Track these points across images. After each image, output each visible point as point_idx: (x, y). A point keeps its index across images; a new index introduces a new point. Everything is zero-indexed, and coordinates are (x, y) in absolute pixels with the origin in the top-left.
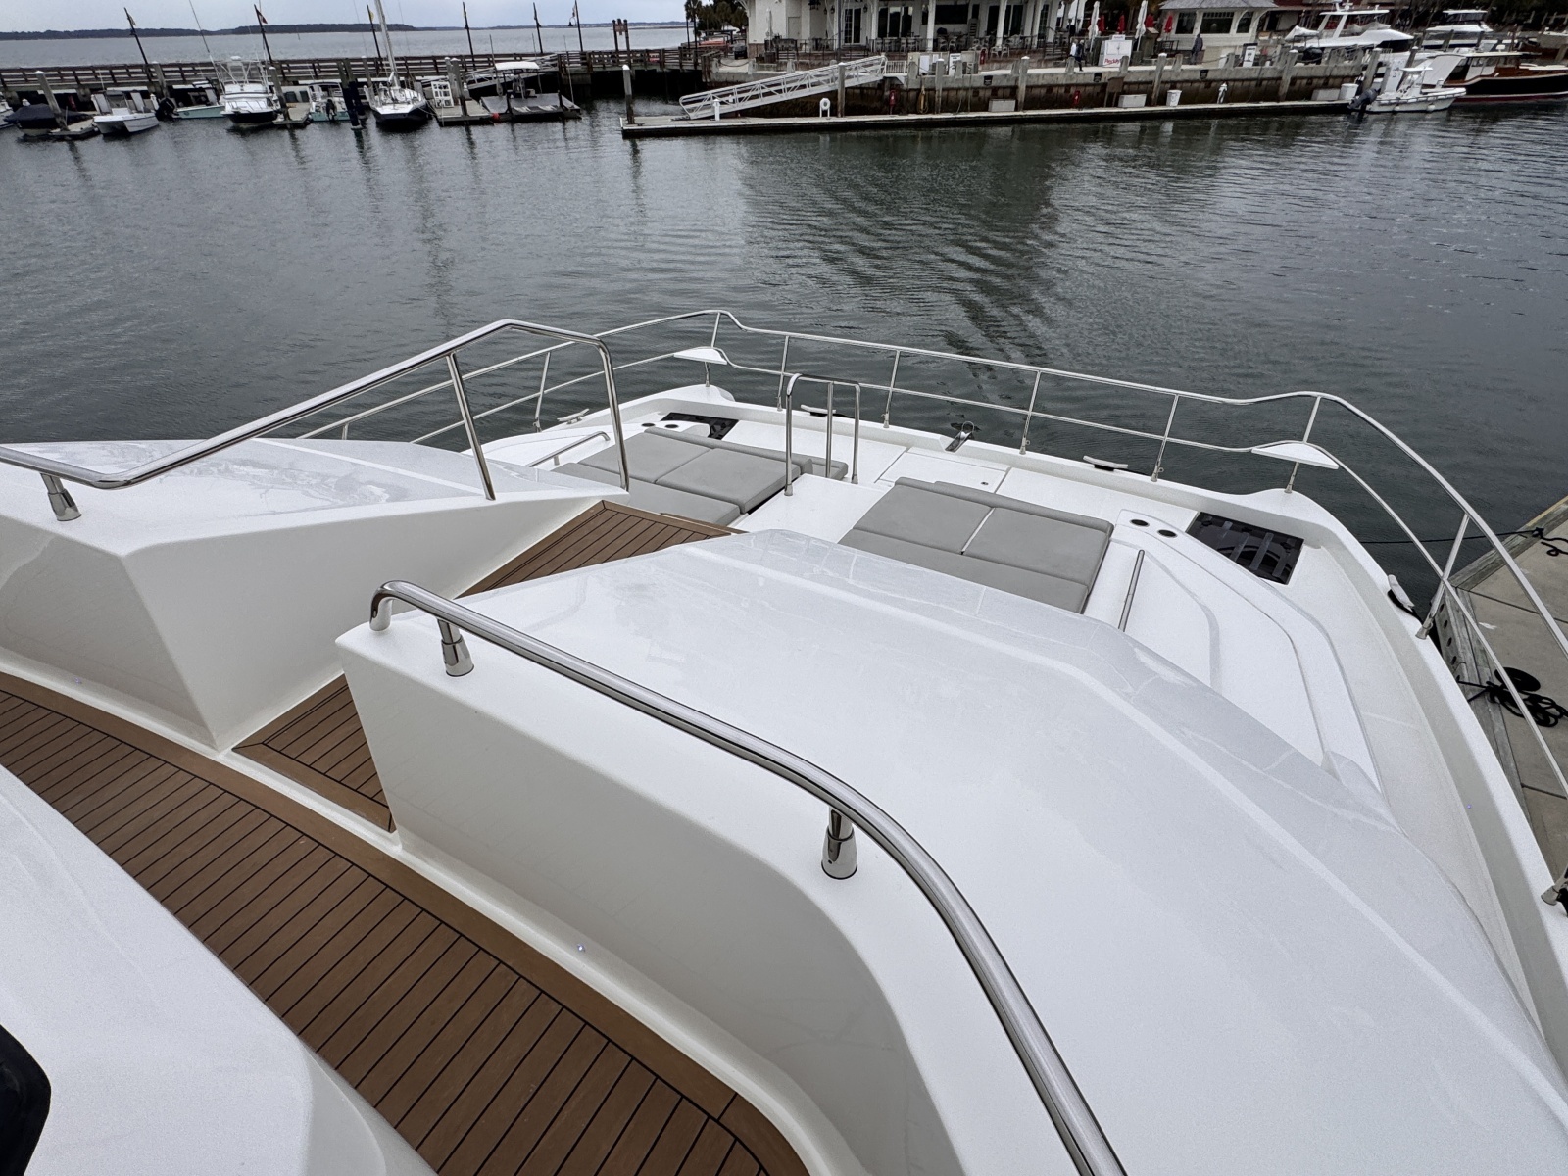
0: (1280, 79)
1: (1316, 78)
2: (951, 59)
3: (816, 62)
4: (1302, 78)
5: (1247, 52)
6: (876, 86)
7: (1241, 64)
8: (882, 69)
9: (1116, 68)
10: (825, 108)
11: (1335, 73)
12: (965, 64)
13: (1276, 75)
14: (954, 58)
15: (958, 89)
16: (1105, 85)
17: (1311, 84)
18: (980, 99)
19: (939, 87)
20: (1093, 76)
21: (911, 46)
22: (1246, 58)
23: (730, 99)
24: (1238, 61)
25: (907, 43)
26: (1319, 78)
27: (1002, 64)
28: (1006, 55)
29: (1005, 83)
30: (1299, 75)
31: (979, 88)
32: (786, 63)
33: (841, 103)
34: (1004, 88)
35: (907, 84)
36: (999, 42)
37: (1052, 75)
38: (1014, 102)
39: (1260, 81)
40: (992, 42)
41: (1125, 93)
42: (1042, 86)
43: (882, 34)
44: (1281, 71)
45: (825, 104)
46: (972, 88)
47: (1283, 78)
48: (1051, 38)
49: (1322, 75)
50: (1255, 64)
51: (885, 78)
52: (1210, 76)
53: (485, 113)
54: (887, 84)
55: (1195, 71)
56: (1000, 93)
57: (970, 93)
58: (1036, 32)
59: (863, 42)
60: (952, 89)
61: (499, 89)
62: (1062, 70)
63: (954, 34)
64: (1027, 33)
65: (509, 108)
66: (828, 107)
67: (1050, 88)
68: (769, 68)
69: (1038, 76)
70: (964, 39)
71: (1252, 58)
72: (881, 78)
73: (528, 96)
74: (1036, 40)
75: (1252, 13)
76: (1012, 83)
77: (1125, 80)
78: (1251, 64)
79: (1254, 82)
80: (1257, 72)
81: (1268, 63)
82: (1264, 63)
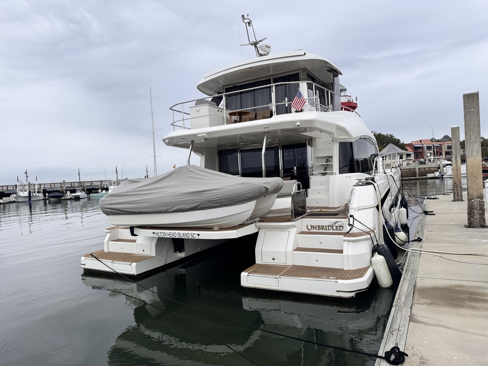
0: (415, 169)
1: (426, 168)
4: (422, 168)
5: (403, 163)
7: (403, 166)
11: (431, 166)
13: (414, 168)
17: (425, 169)
22: (404, 164)
26: (427, 168)
30: (421, 167)
39: (410, 169)
44: (415, 167)
47: (416, 168)
49: (427, 167)
50: (407, 165)
71: (405, 164)
75: (402, 155)
78: (406, 165)
79: (408, 170)
80: (408, 167)
81: (411, 165)
82: (409, 165)
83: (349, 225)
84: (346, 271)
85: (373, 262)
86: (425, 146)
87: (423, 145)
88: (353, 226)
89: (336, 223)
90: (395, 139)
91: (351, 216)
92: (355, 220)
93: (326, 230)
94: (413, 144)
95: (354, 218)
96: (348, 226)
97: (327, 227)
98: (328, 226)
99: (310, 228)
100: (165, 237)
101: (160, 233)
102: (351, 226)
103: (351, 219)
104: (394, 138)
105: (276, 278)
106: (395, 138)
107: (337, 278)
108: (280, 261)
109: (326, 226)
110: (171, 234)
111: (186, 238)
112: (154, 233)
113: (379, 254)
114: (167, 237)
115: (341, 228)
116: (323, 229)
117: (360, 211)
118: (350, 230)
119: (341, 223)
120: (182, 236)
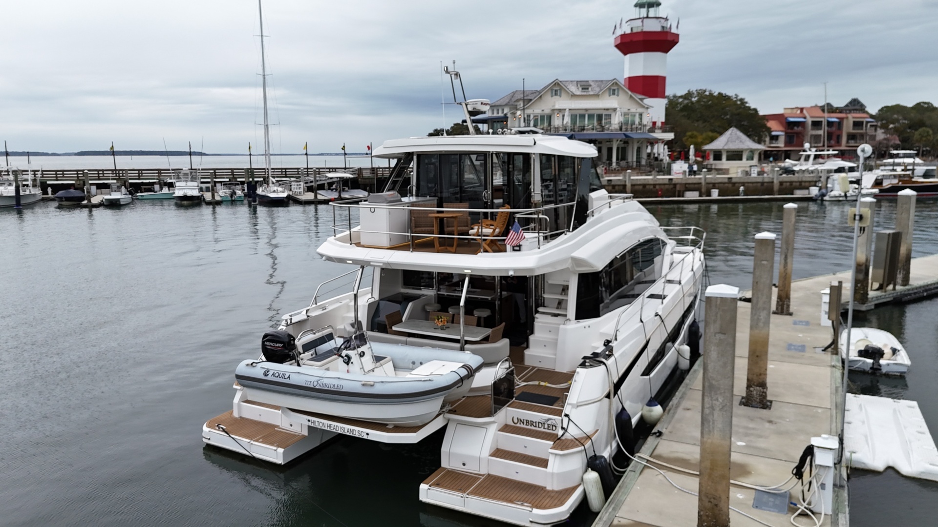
0: (773, 182)
1: (794, 182)
4: (786, 182)
5: (752, 169)
7: (750, 175)
9: (681, 176)
11: (804, 181)
13: (771, 180)
16: (675, 185)
17: (791, 185)
20: (668, 180)
22: (752, 172)
24: (747, 173)
26: (796, 182)
27: (617, 175)
28: (618, 170)
29: (619, 183)
30: (784, 181)
34: (619, 186)
36: (614, 164)
37: (645, 179)
39: (763, 183)
40: (610, 164)
41: (687, 190)
42: (640, 185)
44: (773, 179)
47: (775, 181)
48: (643, 162)
49: (797, 180)
50: (758, 175)
52: (734, 181)
53: (326, 198)
55: (725, 178)
56: (617, 188)
58: (635, 159)
62: (650, 177)
64: (630, 160)
65: (339, 196)
67: (644, 186)
69: (637, 180)
71: (756, 172)
74: (635, 164)
75: (754, 152)
76: (623, 183)
77: (687, 183)
78: (755, 175)
79: (759, 184)
80: (760, 179)
81: (765, 175)
82: (763, 175)
83: (563, 428)
84: (549, 491)
85: (584, 480)
86: (809, 120)
87: (805, 118)
88: (566, 431)
89: (548, 420)
90: (749, 108)
91: (566, 415)
92: (570, 422)
93: (536, 427)
94: (786, 116)
95: (569, 419)
96: (560, 429)
97: (537, 424)
98: (539, 423)
99: (516, 421)
100: (324, 428)
101: (317, 423)
102: (563, 431)
103: (566, 420)
104: (747, 105)
105: (462, 497)
106: (750, 105)
107: (532, 507)
108: (471, 468)
109: (536, 422)
110: (333, 426)
111: (351, 435)
112: (309, 421)
113: (592, 470)
114: (326, 429)
115: (554, 428)
116: (532, 425)
117: (579, 408)
118: (563, 435)
119: (554, 422)
120: (346, 431)
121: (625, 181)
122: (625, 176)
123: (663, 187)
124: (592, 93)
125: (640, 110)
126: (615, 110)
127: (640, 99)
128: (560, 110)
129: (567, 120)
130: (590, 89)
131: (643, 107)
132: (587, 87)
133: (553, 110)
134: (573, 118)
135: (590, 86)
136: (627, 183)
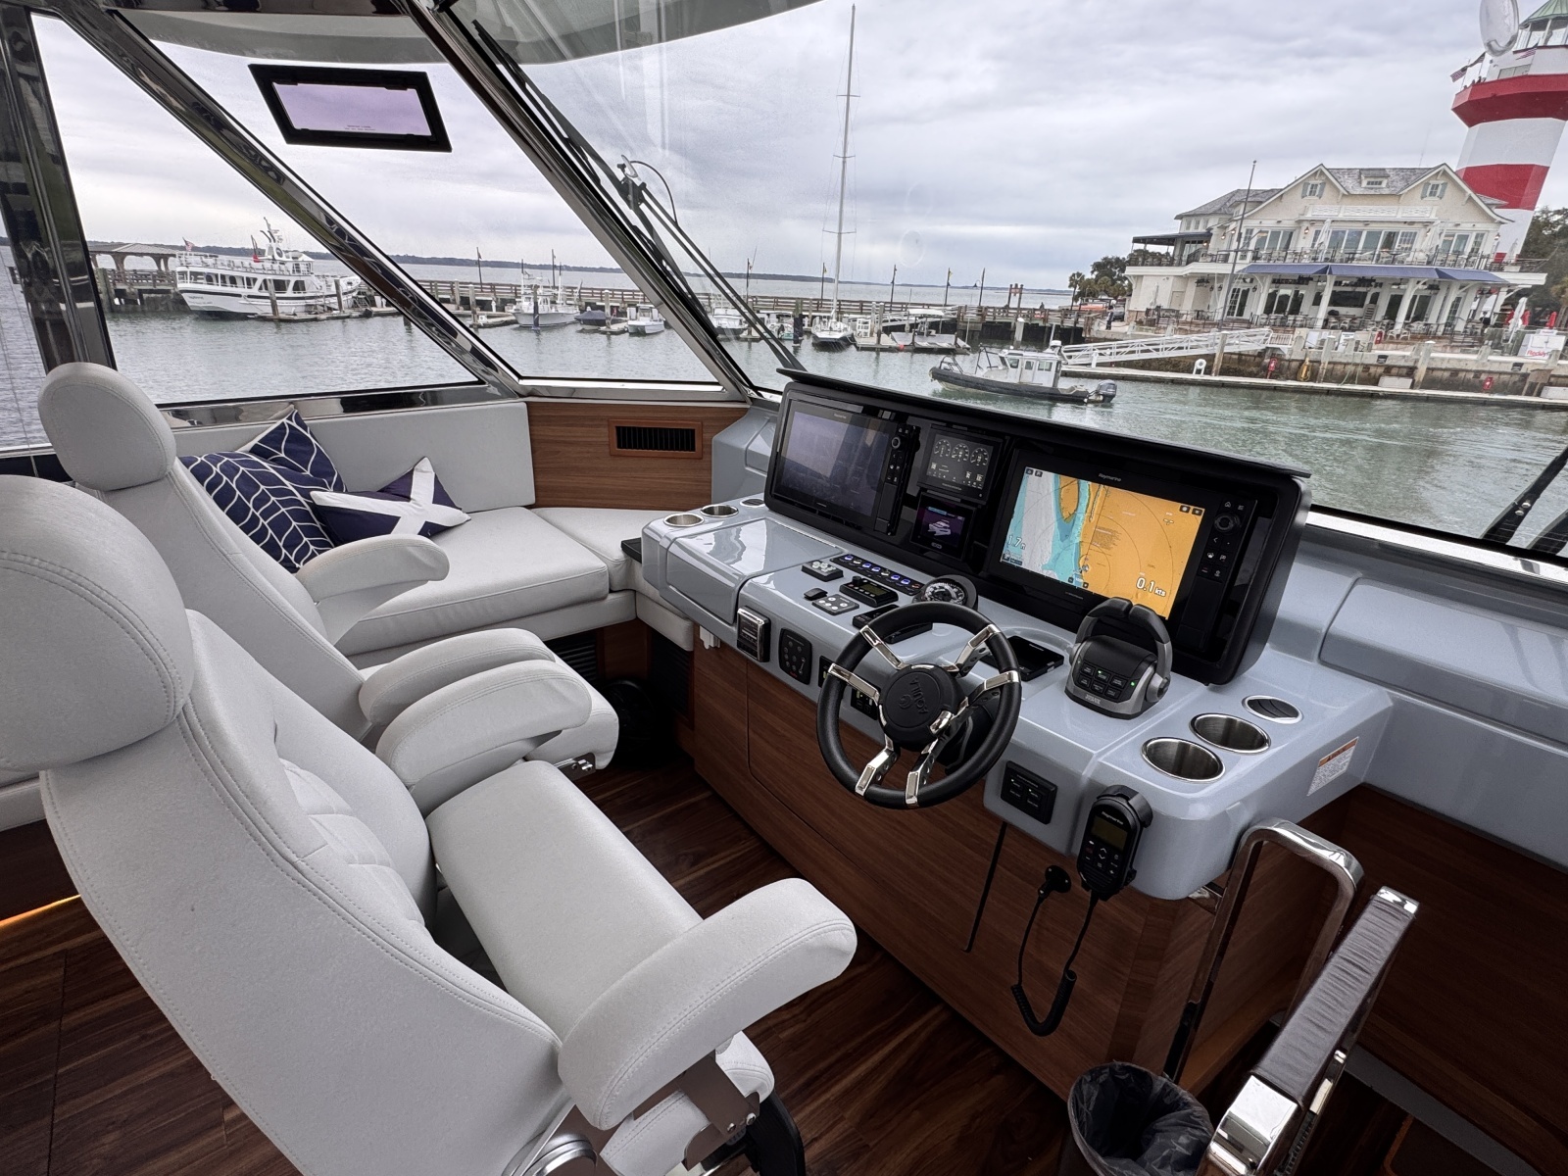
2: (1343, 337)
3: (1196, 329)
6: (1256, 354)
8: (1265, 340)
9: (1542, 360)
10: (1200, 367)
12: (1358, 343)
14: (1343, 336)
15: (1345, 364)
16: (1525, 376)
18: (1370, 374)
19: (1325, 359)
20: (1511, 366)
21: (1299, 323)
23: (1108, 352)
25: (1295, 320)
27: (1399, 346)
28: (1405, 338)
29: (1402, 363)
31: (1371, 365)
32: (1165, 328)
33: (1218, 365)
34: (1400, 367)
35: (1290, 355)
36: (1399, 327)
37: (1460, 360)
38: (1411, 380)
40: (1391, 326)
41: (1551, 384)
42: (1446, 370)
43: (1268, 310)
45: (1201, 364)
46: (1362, 364)
48: (1460, 327)
51: (1268, 348)
53: (894, 344)
54: (1269, 353)
56: (1394, 371)
57: (1360, 369)
58: (1444, 320)
59: (1246, 316)
60: (1340, 363)
61: (907, 328)
62: (1474, 357)
63: (1347, 316)
64: (1432, 320)
65: (913, 342)
66: (1203, 367)
67: (1455, 372)
68: (1147, 330)
69: (1443, 359)
70: (1357, 321)
72: (1263, 347)
73: (929, 334)
74: (1442, 328)
76: (1411, 364)
77: (1552, 373)
121: (1416, 361)
122: (1418, 351)
123: (1495, 377)
124: (1386, 191)
125: (1481, 227)
126: (1427, 224)
127: (1488, 205)
128: (1312, 222)
129: (1325, 239)
130: (1384, 185)
131: (1492, 220)
132: (1379, 180)
133: (1299, 222)
134: (1336, 238)
135: (1387, 177)
136: (1419, 365)
